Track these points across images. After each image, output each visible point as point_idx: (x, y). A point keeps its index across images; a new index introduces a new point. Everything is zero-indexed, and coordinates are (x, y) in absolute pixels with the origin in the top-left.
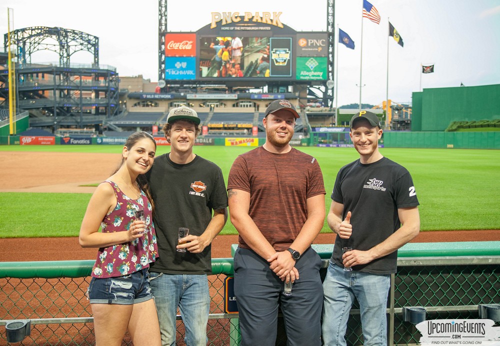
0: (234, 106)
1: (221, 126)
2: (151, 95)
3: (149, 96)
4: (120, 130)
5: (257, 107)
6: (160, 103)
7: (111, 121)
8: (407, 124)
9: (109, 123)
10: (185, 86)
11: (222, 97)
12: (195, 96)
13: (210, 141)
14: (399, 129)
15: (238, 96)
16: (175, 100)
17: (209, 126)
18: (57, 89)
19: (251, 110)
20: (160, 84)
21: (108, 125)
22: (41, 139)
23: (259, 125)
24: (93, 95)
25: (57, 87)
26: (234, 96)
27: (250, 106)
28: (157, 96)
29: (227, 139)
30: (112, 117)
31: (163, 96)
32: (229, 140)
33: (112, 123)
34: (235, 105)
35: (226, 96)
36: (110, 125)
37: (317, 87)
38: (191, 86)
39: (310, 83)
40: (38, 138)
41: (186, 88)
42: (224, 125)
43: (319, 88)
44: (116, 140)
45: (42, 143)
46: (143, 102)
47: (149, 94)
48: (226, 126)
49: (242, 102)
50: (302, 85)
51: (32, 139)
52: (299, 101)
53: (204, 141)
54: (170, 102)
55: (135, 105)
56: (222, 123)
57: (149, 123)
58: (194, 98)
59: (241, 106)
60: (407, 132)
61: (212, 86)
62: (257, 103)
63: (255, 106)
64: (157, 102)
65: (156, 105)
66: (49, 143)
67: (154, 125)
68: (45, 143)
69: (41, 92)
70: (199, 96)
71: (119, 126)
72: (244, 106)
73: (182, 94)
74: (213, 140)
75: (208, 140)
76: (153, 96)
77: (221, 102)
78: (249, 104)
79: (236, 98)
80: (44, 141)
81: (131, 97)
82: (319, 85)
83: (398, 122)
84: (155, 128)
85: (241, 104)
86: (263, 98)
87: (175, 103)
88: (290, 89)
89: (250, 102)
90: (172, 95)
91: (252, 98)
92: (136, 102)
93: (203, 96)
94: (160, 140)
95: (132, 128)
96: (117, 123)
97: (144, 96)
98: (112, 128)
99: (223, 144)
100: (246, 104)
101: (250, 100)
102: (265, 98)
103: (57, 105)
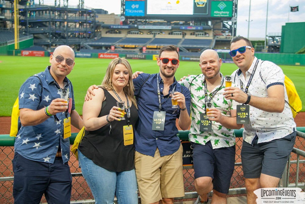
0: (169, 34)
1: (155, 47)
2: (116, 26)
3: (114, 27)
4: (92, 48)
5: (184, 35)
6: (122, 31)
7: (88, 42)
8: (278, 48)
9: (85, 44)
10: (139, 20)
11: (161, 28)
12: (144, 27)
13: (143, 57)
14: (272, 52)
15: (172, 28)
16: (132, 30)
17: (148, 47)
18: (51, 21)
19: (180, 37)
20: (122, 18)
21: (84, 45)
22: (35, 52)
23: (180, 47)
24: (78, 26)
25: (51, 20)
26: (169, 28)
27: (180, 34)
28: (119, 27)
29: (154, 56)
30: (89, 40)
31: (123, 27)
32: (156, 56)
33: (87, 43)
34: (171, 33)
35: (164, 27)
36: (85, 45)
37: (226, 22)
38: (142, 20)
39: (221, 19)
40: (33, 52)
41: (139, 22)
42: (157, 46)
43: (227, 23)
44: (85, 55)
45: (36, 55)
46: (112, 31)
47: (114, 26)
48: (158, 47)
49: (175, 31)
50: (216, 21)
51: (29, 53)
52: (213, 31)
53: (140, 57)
54: (128, 31)
55: (107, 33)
56: (156, 45)
57: (110, 44)
58: (143, 28)
59: (174, 34)
60: (278, 54)
61: (157, 20)
62: (185, 32)
63: (183, 35)
64: (120, 30)
65: (120, 33)
66: (40, 55)
67: (113, 45)
68: (38, 55)
69: (44, 23)
70: (146, 27)
71: (91, 46)
72: (176, 34)
73: (136, 26)
74: (145, 56)
75: (142, 56)
76: (117, 27)
77: (161, 31)
78: (179, 33)
79: (171, 29)
80: (37, 54)
81: (105, 27)
82: (227, 21)
83: (272, 46)
84: (113, 48)
85: (174, 33)
86: (188, 29)
87: (132, 32)
88: (210, 23)
89: (180, 32)
90: (129, 26)
91: (181, 29)
92: (107, 30)
93: (149, 27)
94: (112, 55)
95: (100, 47)
96: (90, 44)
97: (112, 27)
98: (86, 47)
99: (151, 59)
100: (177, 33)
101: (179, 31)
102: (190, 29)
103: (51, 32)
